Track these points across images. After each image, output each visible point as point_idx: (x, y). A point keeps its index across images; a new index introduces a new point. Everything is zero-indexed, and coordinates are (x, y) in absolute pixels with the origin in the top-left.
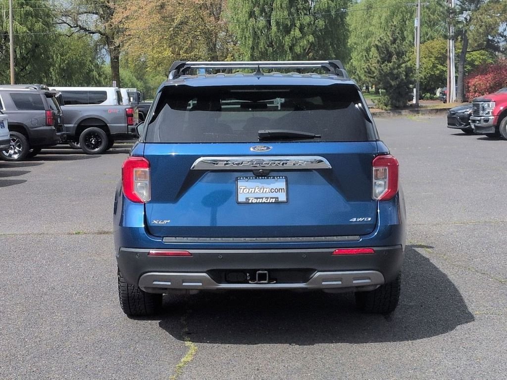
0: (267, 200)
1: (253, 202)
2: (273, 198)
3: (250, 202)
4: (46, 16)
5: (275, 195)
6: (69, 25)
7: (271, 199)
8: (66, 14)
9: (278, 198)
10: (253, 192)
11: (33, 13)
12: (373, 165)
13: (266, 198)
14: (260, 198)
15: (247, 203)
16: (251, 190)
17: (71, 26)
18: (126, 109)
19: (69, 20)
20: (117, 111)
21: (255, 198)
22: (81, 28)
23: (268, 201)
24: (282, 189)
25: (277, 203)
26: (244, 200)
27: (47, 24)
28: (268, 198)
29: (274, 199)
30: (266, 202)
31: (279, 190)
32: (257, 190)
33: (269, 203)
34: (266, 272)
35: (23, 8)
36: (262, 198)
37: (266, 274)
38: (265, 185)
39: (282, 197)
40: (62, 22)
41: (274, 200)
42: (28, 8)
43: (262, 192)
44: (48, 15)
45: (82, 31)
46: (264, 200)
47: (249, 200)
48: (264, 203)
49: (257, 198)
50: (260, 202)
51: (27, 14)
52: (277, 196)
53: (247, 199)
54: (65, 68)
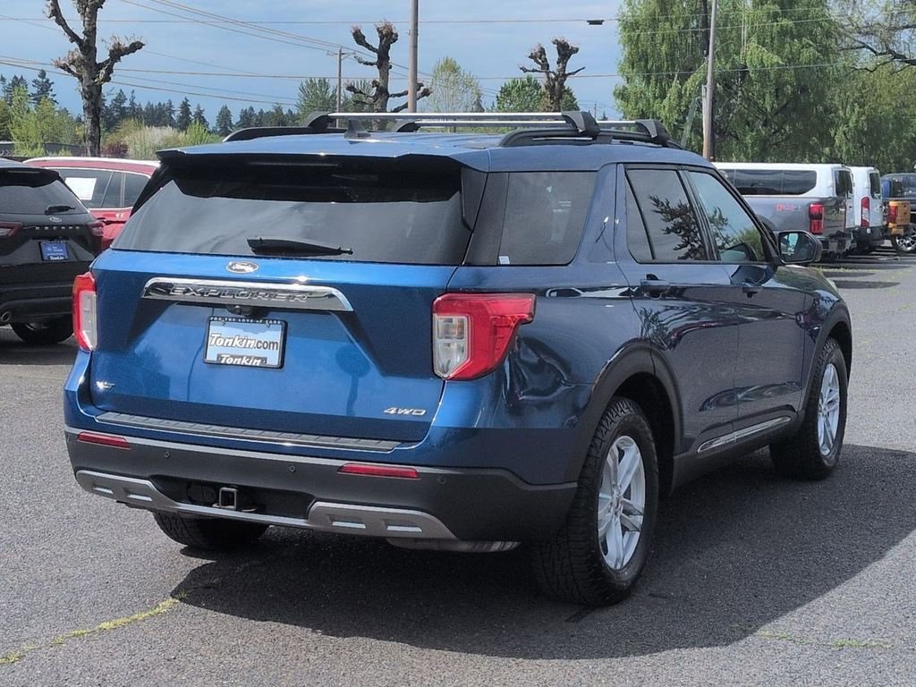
0: (248, 362)
1: (228, 362)
2: (258, 358)
3: (223, 362)
4: (826, 37)
5: (262, 353)
6: (872, 50)
7: (256, 361)
8: (870, 31)
9: (266, 359)
10: (230, 345)
11: (794, 30)
12: (434, 310)
13: (247, 357)
14: (238, 357)
15: (217, 365)
16: (227, 341)
17: (875, 52)
18: (809, 205)
19: (872, 41)
20: (793, 207)
21: (232, 356)
22: (896, 56)
23: (250, 364)
24: (274, 344)
25: (264, 368)
26: (215, 359)
27: (825, 51)
28: (250, 358)
29: (259, 361)
30: (247, 364)
31: (269, 346)
32: (236, 342)
33: (251, 366)
34: (233, 490)
35: (777, 21)
36: (242, 357)
37: (232, 493)
38: (250, 335)
39: (273, 358)
40: (861, 45)
41: (258, 363)
42: (785, 22)
43: (243, 345)
44: (828, 35)
45: (897, 62)
46: (244, 361)
47: (222, 358)
48: (244, 366)
49: (234, 357)
50: (238, 363)
51: (784, 32)
52: (265, 356)
53: (219, 357)
54: (866, 129)
